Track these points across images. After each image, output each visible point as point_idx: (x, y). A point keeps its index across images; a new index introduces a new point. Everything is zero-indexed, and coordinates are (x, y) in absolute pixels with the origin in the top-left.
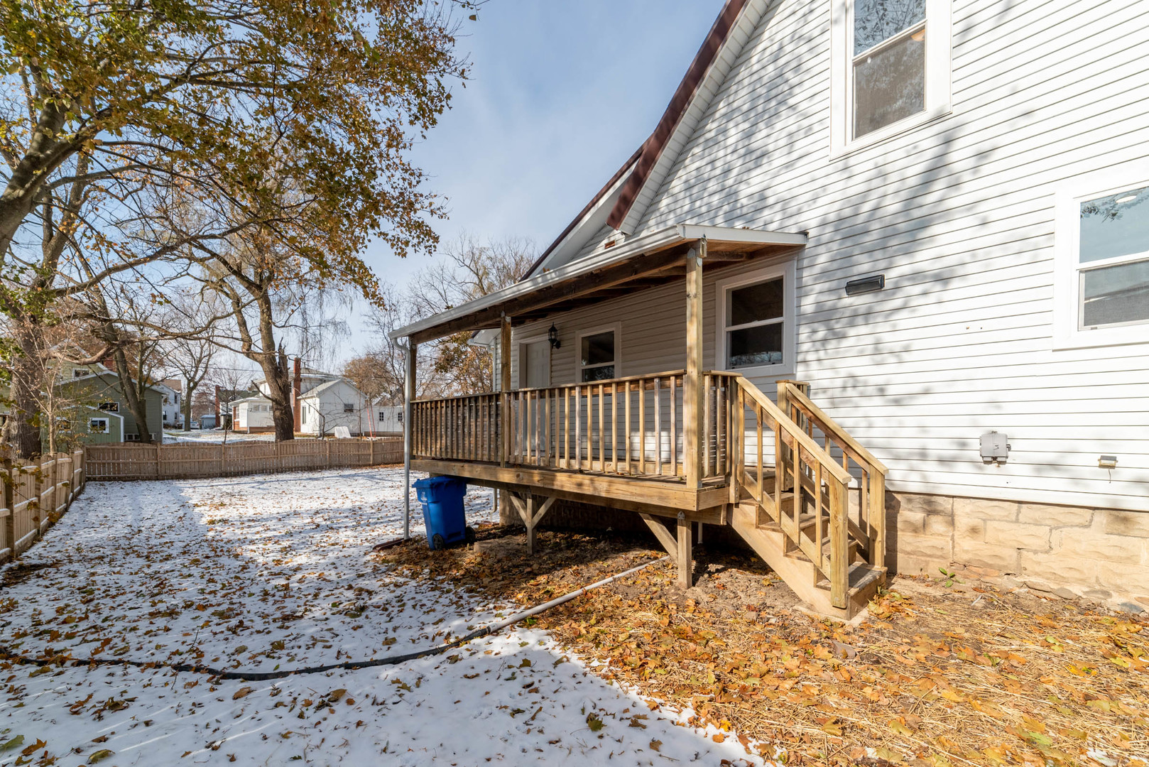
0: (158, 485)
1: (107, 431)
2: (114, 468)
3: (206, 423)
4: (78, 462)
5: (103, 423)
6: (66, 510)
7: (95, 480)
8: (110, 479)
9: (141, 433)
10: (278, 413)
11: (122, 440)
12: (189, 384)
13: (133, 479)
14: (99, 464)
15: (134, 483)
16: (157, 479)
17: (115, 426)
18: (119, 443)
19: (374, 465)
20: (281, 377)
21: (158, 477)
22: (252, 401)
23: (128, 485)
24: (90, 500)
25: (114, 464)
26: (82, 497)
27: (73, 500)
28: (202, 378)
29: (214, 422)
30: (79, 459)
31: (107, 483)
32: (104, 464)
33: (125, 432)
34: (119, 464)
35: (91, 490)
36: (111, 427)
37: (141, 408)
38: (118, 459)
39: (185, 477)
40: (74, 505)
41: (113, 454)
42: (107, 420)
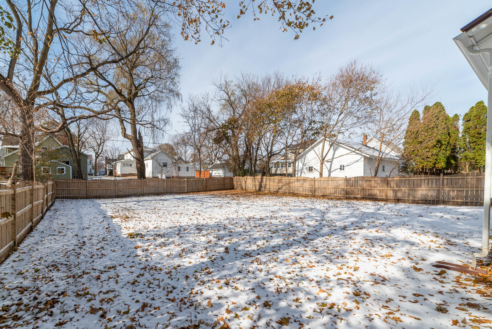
0: (88, 201)
1: (65, 173)
2: (68, 192)
3: (102, 173)
4: (50, 188)
5: (63, 169)
6: (42, 218)
7: (59, 198)
8: (66, 198)
9: (79, 174)
10: (139, 165)
11: (71, 178)
12: (96, 155)
13: (76, 198)
14: (61, 190)
15: (77, 200)
16: (87, 198)
17: (68, 170)
18: (70, 179)
19: (187, 192)
20: (140, 147)
21: (87, 197)
22: (122, 162)
23: (74, 201)
24: (56, 210)
25: (68, 190)
26: (52, 208)
27: (47, 210)
28: (100, 153)
29: (104, 173)
30: (51, 186)
31: (64, 200)
32: (63, 190)
33: (72, 175)
34: (70, 190)
35: (57, 204)
36: (66, 171)
37: (79, 162)
38: (70, 187)
39: (99, 197)
40: (48, 213)
41: (67, 185)
42: (65, 168)
